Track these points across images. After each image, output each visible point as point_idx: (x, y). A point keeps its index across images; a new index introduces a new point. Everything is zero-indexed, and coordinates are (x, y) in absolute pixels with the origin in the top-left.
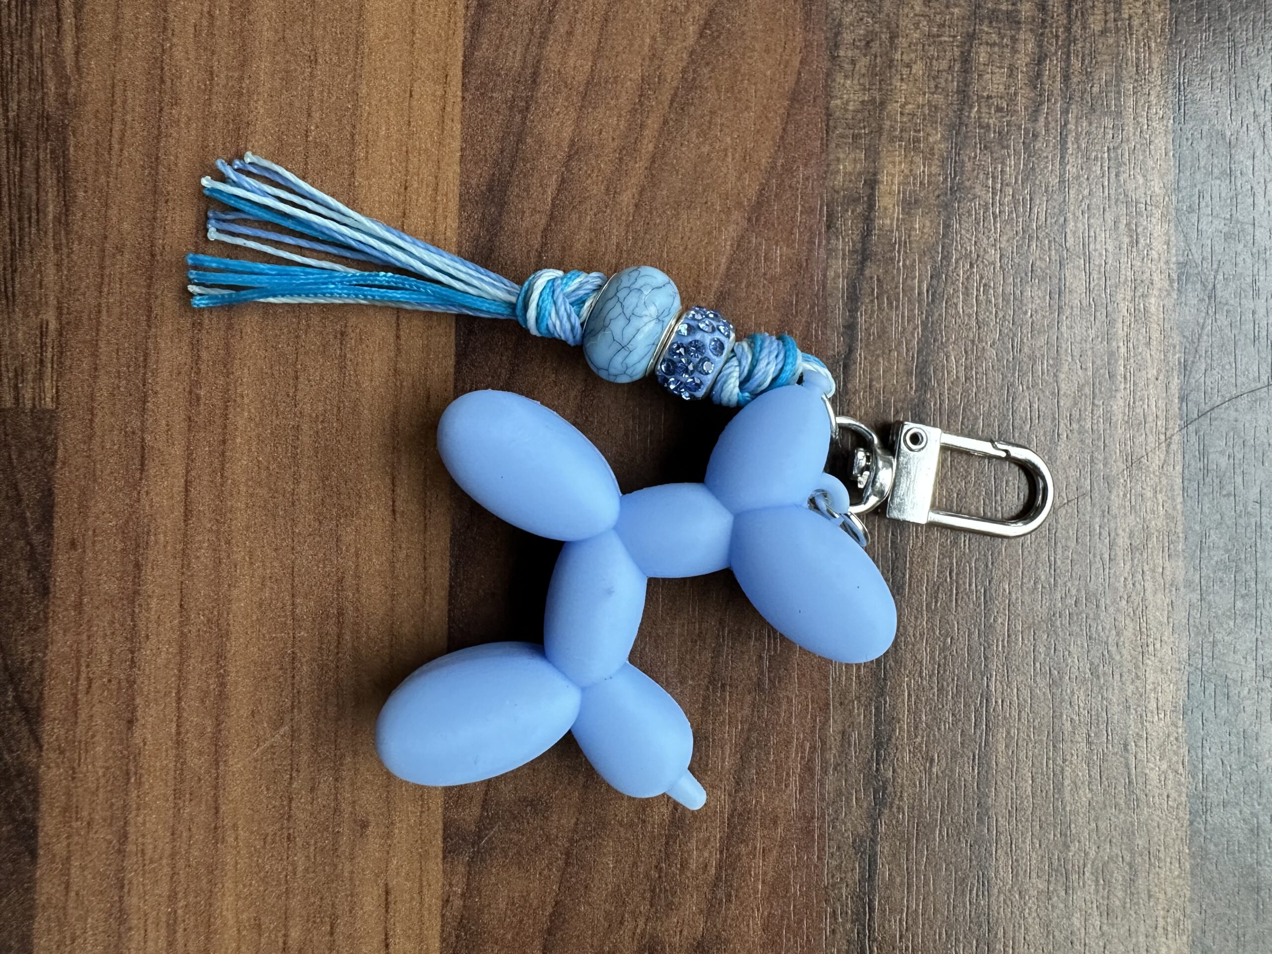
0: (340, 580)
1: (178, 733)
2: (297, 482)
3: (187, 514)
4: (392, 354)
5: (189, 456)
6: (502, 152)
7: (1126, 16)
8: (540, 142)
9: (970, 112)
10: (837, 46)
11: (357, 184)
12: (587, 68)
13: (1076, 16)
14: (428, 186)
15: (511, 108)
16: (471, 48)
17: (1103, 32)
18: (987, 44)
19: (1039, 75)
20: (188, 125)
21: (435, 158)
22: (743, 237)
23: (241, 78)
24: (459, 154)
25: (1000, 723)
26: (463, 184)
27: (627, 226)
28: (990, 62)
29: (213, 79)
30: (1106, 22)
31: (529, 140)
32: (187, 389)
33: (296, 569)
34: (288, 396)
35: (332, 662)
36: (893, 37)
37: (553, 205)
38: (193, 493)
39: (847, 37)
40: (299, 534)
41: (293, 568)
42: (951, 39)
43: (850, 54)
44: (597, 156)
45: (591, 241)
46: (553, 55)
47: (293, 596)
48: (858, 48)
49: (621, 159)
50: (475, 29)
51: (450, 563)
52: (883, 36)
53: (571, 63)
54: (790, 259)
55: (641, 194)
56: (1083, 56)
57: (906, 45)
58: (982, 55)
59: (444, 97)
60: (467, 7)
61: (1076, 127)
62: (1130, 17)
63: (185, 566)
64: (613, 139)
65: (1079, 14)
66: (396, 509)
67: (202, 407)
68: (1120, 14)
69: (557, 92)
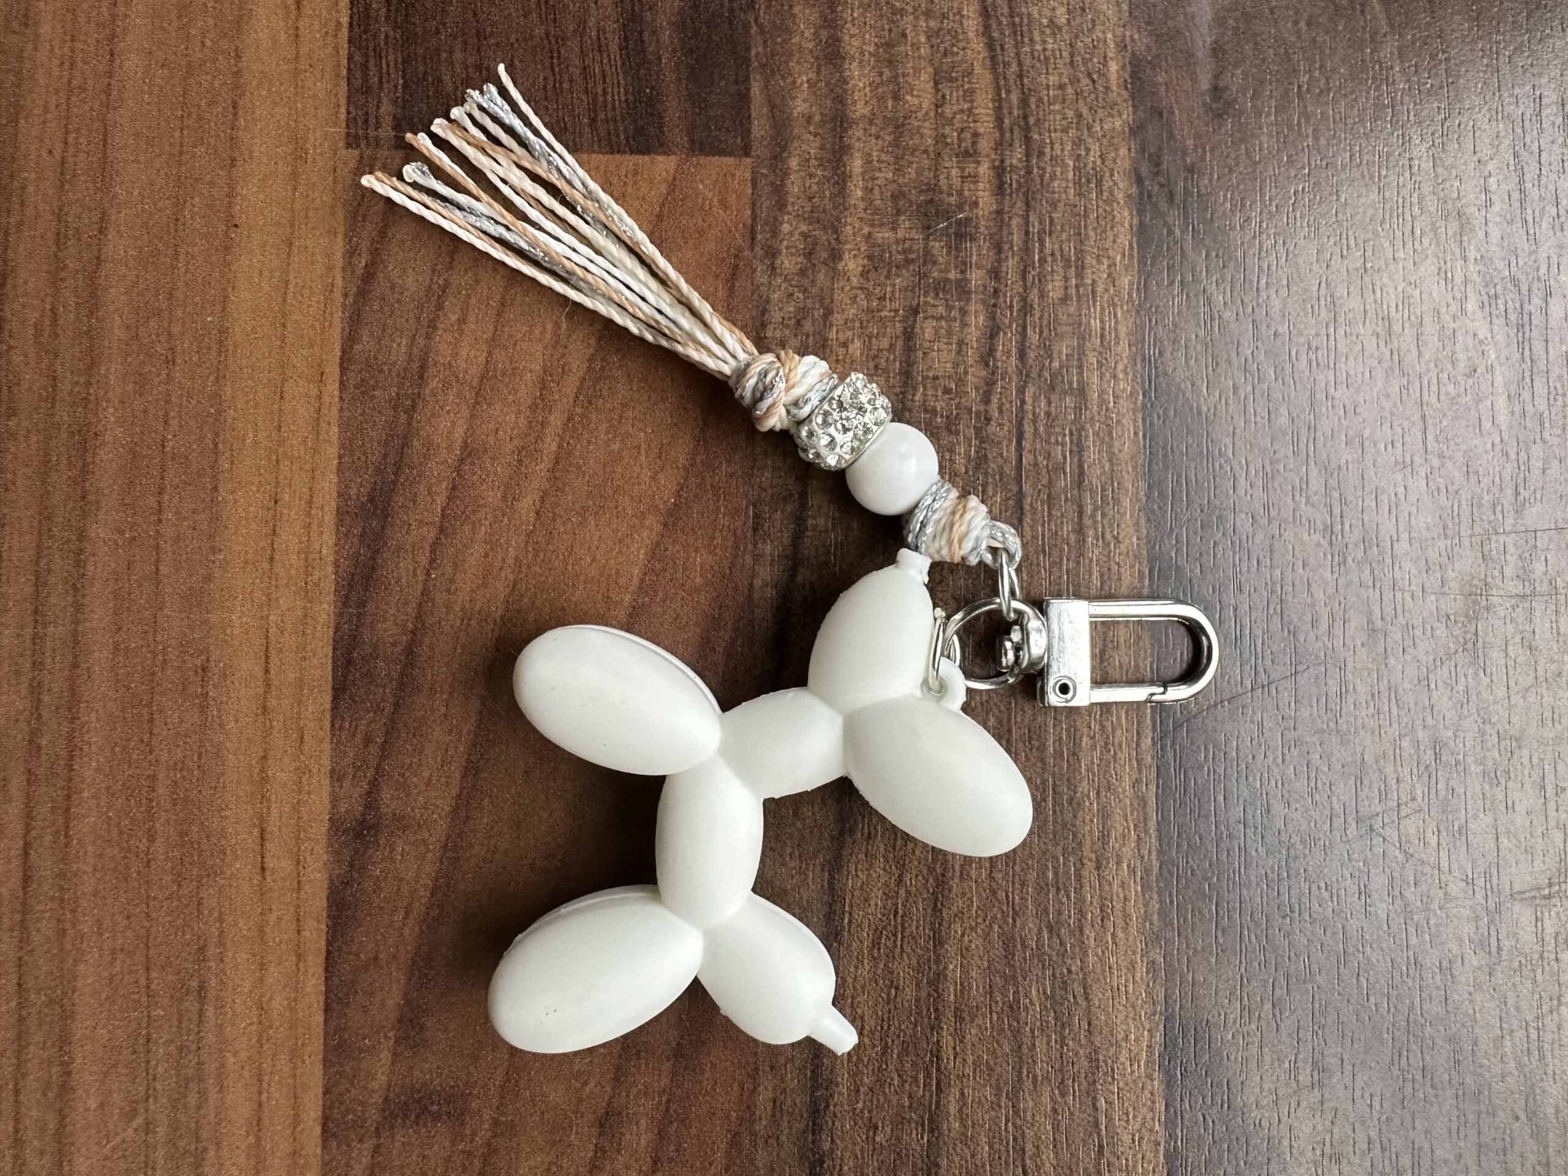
0: (202, 949)
1: (17, 1130)
2: (152, 839)
3: (26, 880)
4: (261, 690)
5: (29, 815)
6: (384, 458)
7: (1089, 281)
8: (428, 444)
9: (914, 395)
10: (763, 325)
11: (220, 499)
12: (482, 359)
13: (1033, 283)
14: (300, 499)
15: (395, 408)
16: (350, 340)
17: (1065, 299)
18: (933, 317)
19: (992, 351)
20: (27, 437)
21: (308, 467)
22: (658, 544)
23: (88, 384)
24: (336, 462)
25: (952, 1083)
26: (340, 495)
27: (528, 536)
28: (937, 338)
29: (56, 385)
30: (1066, 288)
31: (415, 443)
32: (27, 738)
33: (151, 939)
34: (142, 741)
35: (192, 1042)
36: (828, 313)
37: (444, 515)
38: (33, 855)
39: (777, 316)
40: (155, 898)
41: (148, 937)
42: (892, 314)
43: (778, 334)
44: (493, 459)
45: (486, 556)
46: (442, 347)
47: (148, 969)
48: (787, 327)
49: (520, 461)
50: (354, 321)
51: (327, 926)
52: (816, 313)
53: (463, 353)
54: (712, 567)
55: (542, 500)
56: (1041, 327)
57: (841, 322)
58: (927, 329)
59: (319, 397)
60: (346, 295)
61: (1034, 407)
62: (1094, 282)
63: (24, 941)
64: (511, 439)
65: (1037, 281)
66: (266, 865)
67: (44, 757)
68: (1082, 279)
69: (446, 386)
